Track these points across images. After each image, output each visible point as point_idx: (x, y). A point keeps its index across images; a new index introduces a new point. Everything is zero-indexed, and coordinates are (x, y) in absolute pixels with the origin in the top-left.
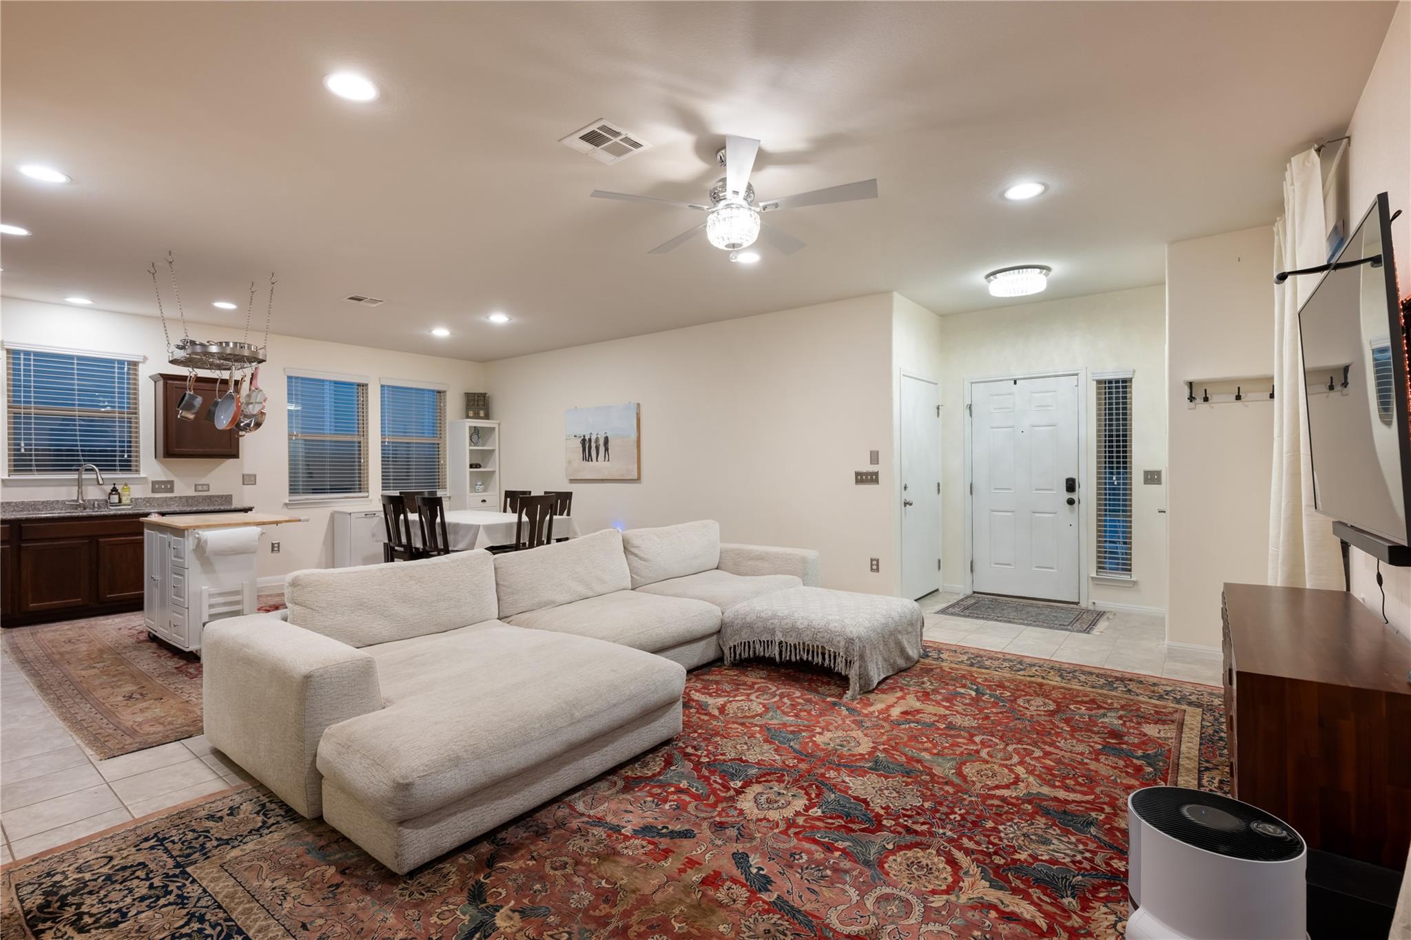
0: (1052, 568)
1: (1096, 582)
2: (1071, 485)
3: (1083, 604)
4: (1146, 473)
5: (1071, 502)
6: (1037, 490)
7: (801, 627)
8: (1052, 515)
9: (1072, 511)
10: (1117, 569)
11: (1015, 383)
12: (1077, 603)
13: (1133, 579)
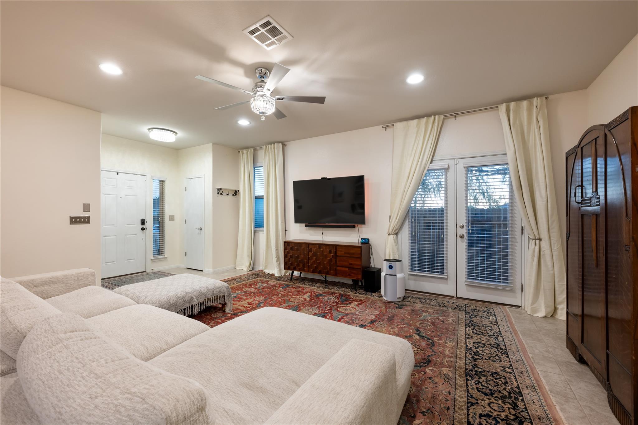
0: (134, 259)
1: (153, 261)
2: (143, 222)
3: (148, 271)
4: (170, 216)
5: (143, 229)
6: (128, 224)
7: (204, 292)
8: (135, 236)
9: (143, 233)
10: (159, 254)
11: (118, 174)
12: (145, 272)
13: (166, 257)
